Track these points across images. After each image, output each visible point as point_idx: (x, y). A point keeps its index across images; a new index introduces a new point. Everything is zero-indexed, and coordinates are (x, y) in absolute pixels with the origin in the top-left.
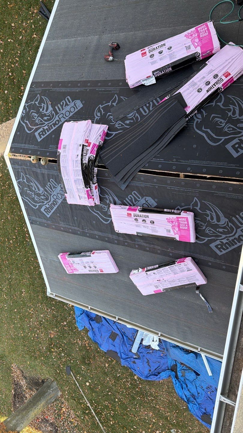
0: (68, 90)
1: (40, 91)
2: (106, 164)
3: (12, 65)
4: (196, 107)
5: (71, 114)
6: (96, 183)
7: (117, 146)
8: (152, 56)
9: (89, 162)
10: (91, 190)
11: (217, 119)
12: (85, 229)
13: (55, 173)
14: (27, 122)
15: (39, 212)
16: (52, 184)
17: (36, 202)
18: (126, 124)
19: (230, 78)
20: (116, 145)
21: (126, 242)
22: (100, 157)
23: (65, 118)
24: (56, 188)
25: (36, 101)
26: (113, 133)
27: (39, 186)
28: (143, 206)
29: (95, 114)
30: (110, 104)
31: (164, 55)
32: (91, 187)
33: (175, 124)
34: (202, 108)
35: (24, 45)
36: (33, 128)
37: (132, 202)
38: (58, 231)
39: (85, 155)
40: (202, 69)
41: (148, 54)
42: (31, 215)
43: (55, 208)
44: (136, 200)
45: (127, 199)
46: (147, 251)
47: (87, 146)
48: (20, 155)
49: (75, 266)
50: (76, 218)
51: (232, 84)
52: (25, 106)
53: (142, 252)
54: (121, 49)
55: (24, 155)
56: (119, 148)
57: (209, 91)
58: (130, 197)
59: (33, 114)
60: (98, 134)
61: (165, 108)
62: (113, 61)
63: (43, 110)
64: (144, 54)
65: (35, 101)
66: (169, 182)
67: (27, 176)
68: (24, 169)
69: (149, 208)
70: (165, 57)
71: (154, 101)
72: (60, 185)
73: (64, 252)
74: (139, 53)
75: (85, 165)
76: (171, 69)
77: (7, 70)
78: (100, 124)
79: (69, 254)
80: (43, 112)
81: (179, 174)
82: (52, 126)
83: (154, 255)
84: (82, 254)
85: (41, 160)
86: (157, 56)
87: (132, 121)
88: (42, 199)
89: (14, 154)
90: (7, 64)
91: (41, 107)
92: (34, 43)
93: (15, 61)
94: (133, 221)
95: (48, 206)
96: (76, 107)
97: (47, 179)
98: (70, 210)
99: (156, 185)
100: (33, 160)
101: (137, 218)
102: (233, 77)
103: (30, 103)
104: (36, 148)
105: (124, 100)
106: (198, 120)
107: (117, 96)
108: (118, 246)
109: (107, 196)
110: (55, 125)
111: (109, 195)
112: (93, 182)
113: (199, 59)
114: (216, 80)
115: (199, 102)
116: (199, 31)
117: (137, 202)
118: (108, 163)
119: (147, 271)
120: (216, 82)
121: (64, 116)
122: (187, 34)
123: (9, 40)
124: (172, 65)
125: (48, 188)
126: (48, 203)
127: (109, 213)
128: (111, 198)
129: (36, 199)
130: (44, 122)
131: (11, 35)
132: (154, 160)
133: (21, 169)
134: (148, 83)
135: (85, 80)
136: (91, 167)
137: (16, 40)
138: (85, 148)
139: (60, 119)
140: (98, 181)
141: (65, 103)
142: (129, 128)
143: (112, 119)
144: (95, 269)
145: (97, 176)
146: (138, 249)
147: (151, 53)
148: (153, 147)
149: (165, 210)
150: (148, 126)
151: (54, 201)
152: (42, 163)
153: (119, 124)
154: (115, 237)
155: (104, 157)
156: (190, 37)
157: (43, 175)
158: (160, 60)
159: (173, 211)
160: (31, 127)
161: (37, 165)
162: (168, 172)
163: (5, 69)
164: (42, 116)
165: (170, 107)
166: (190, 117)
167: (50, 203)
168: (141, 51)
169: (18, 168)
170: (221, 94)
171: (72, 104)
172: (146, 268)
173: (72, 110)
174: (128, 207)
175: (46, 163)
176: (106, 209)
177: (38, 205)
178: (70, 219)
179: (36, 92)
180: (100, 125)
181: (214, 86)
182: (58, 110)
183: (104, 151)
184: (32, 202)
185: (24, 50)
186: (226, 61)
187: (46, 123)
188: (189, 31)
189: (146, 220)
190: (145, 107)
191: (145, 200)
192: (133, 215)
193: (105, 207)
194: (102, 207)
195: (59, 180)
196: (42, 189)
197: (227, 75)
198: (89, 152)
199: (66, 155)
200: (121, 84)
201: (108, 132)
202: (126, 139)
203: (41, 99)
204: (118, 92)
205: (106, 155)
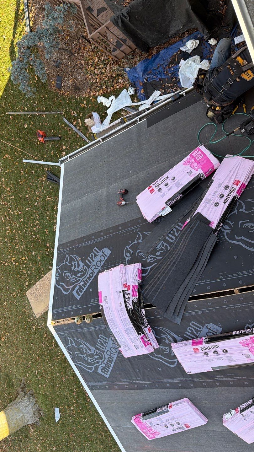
0: (93, 242)
1: (67, 251)
2: (152, 302)
3: (34, 228)
4: (220, 220)
5: (103, 263)
6: (148, 325)
7: (156, 280)
8: (160, 190)
9: (134, 306)
10: (145, 335)
11: (247, 225)
12: (152, 379)
13: (102, 327)
14: (63, 284)
15: (96, 375)
16: (102, 340)
17: (90, 364)
18: (158, 256)
19: (241, 184)
20: (155, 278)
21: (204, 382)
22: (143, 296)
23: (98, 269)
24: (107, 342)
25: (67, 261)
26: (147, 268)
27: (90, 346)
28: (208, 336)
29: (125, 256)
30: (136, 242)
31: (171, 186)
32: (144, 332)
33: (206, 242)
34: (226, 219)
35: (40, 209)
36: (70, 288)
37: (194, 335)
38: (123, 391)
39: (128, 301)
40: (210, 186)
41: (156, 190)
42: (88, 380)
43: (112, 365)
44: (197, 331)
45: (186, 332)
46: (232, 386)
47: (127, 290)
48: (63, 319)
49: (154, 428)
50: (138, 370)
51: (245, 189)
52: (57, 269)
53: (226, 388)
54: (129, 192)
55: (67, 319)
56: (159, 281)
57: (226, 203)
58: (189, 329)
59: (66, 274)
60: (134, 275)
61: (191, 231)
62: (126, 204)
63: (75, 267)
64: (152, 191)
65: (65, 262)
66: (225, 301)
67: (75, 339)
68: (70, 333)
69: (215, 336)
70: (172, 187)
71: (177, 227)
72: (110, 338)
73: (137, 414)
74: (147, 191)
75: (131, 310)
76: (181, 195)
77: (30, 234)
78: (132, 264)
79: (144, 416)
80: (76, 269)
81: (233, 290)
82: (88, 280)
83: (242, 388)
84: (158, 411)
85: (85, 319)
86: (164, 189)
87: (163, 251)
88: (96, 359)
89: (57, 321)
90: (29, 229)
91: (72, 266)
92: (49, 205)
93: (36, 225)
94: (202, 356)
95: (104, 365)
96: (105, 254)
97: (96, 336)
98: (129, 363)
99: (214, 309)
100: (77, 321)
101: (206, 351)
102: (244, 183)
103: (61, 265)
104: (77, 307)
105: (148, 234)
106: (228, 231)
107: (140, 234)
108: (196, 389)
109: (164, 336)
110: (89, 278)
111: (166, 333)
112: (144, 325)
113: (203, 178)
114: (228, 191)
115: (221, 215)
116: (194, 156)
117: (199, 332)
118: (153, 300)
119: (242, 412)
120: (229, 192)
121: (97, 267)
122: (185, 162)
123: (27, 209)
124: (182, 192)
125: (99, 345)
126: (103, 361)
127: (173, 354)
128: (169, 336)
129: (90, 361)
130: (78, 279)
131: (28, 205)
132: (200, 283)
133: (67, 334)
134: (164, 213)
135: (106, 228)
136: (137, 311)
137: (33, 207)
138: (126, 293)
139: (93, 271)
140: (149, 323)
141: (93, 255)
142: (162, 258)
143: (143, 256)
144: (179, 426)
145: (146, 318)
146: (220, 387)
147: (158, 188)
148: (194, 270)
149: (234, 333)
150: (180, 251)
151: (109, 358)
152: (87, 321)
153: (151, 258)
154: (188, 380)
155: (147, 295)
156: (188, 163)
157: (90, 333)
158: (169, 191)
159: (243, 332)
160: (68, 288)
161: (82, 325)
162: (220, 291)
163: (29, 234)
164: (75, 273)
165: (194, 229)
166: (218, 230)
167: (105, 362)
168: (149, 189)
169: (64, 334)
170: (239, 201)
171: (101, 254)
172: (239, 407)
173: (102, 258)
174: (191, 341)
175: (91, 320)
176: (168, 350)
177: (93, 366)
178: (132, 372)
179: (64, 253)
180: (134, 264)
181: (229, 197)
182: (89, 263)
183: (145, 289)
184: (87, 366)
185: (42, 212)
186: (230, 171)
187: (81, 279)
188: (185, 159)
189: (218, 351)
190: (170, 235)
191: (208, 328)
192: (200, 349)
193: (166, 348)
194: (163, 349)
195: (108, 334)
196: (93, 349)
197: (237, 183)
198: (131, 296)
199: (109, 307)
200: (140, 221)
201: (143, 268)
202: (163, 271)
203: (70, 257)
204: (139, 229)
205: (148, 293)
